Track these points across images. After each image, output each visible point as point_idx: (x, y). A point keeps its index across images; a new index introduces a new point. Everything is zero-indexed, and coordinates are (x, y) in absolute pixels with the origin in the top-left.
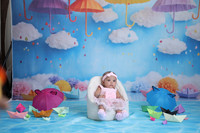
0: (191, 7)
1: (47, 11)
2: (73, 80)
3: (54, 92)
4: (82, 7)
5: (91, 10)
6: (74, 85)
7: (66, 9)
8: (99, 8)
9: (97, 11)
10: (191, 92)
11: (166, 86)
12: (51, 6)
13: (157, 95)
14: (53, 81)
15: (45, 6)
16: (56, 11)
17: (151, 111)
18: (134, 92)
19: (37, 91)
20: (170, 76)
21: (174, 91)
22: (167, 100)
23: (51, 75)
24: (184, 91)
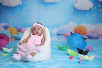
2: (19, 27)
3: (1, 37)
6: (19, 31)
10: (95, 35)
11: (79, 31)
14: (6, 28)
17: (70, 51)
18: (59, 35)
21: (84, 34)
22: (81, 42)
23: (4, 24)
24: (91, 34)
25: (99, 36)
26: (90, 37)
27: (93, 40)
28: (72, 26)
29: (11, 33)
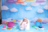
0: (45, 2)
1: (10, 3)
2: (17, 19)
3: (12, 23)
4: (19, 2)
5: (21, 2)
6: (17, 21)
7: (15, 2)
8: (23, 2)
9: (22, 3)
10: (45, 22)
11: (39, 21)
12: (11, 2)
13: (37, 23)
14: (12, 20)
15: (10, 1)
16: (12, 3)
17: (36, 27)
18: (31, 22)
19: (8, 23)
20: (40, 18)
21: (41, 22)
22: (40, 24)
23: (11, 18)
24: (43, 22)
25: (46, 23)
26: (43, 23)
27: (44, 24)
28: (36, 19)
29: (14, 21)
